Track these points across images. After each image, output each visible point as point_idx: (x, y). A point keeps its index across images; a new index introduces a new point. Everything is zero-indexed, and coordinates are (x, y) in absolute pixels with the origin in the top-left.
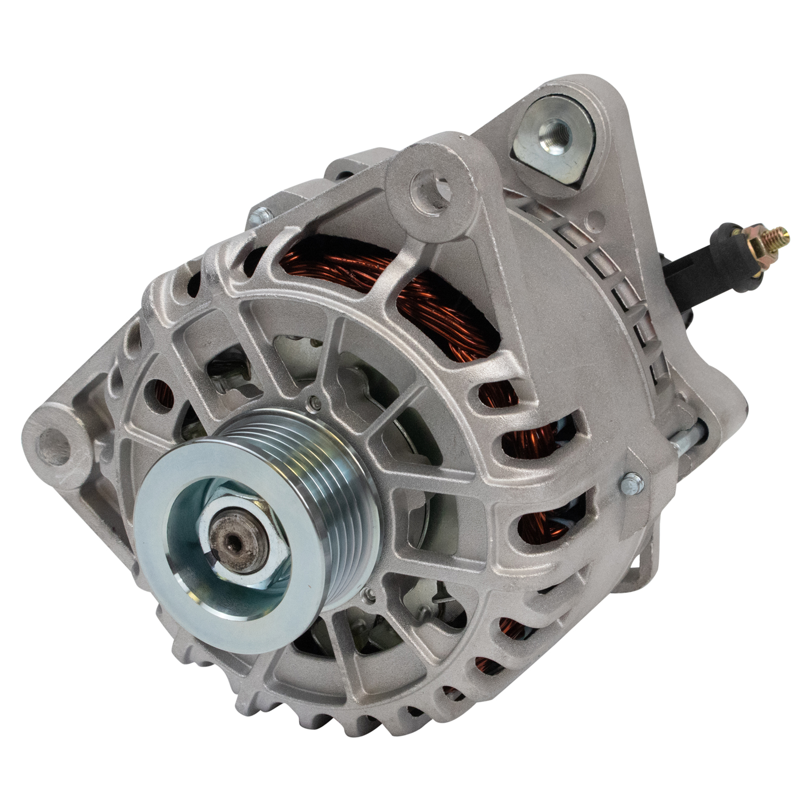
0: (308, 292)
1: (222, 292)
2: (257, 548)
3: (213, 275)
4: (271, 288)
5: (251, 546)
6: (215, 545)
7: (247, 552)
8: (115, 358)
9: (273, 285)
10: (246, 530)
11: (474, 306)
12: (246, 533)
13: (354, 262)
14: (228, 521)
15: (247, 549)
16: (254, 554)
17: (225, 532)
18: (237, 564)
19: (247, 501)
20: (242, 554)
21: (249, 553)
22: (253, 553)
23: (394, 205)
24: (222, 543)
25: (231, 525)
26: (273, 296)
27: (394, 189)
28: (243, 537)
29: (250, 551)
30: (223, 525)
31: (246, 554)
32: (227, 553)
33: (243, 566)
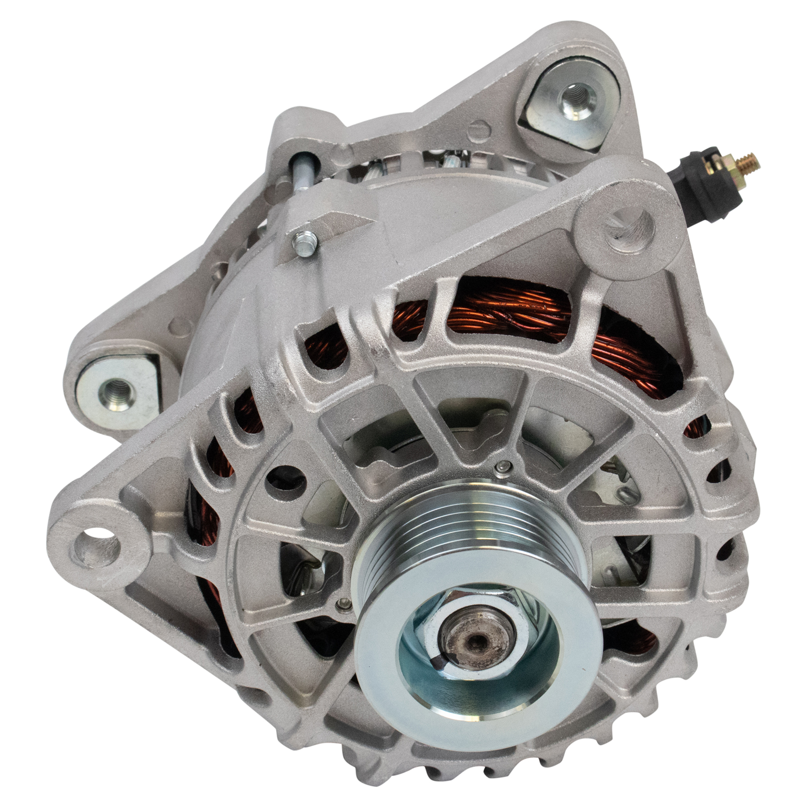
0: (499, 354)
1: (394, 367)
2: (507, 642)
3: (381, 350)
4: (452, 354)
5: (500, 642)
6: (452, 649)
7: (494, 649)
8: (189, 440)
9: (453, 351)
10: (494, 627)
11: (644, 332)
12: (493, 630)
13: (516, 305)
14: (471, 622)
15: (494, 645)
16: (504, 648)
17: (467, 634)
18: (480, 663)
19: (494, 597)
20: (487, 652)
21: (497, 649)
22: (501, 648)
23: (584, 247)
24: (462, 646)
25: (474, 625)
26: (462, 365)
27: (586, 231)
28: (490, 634)
29: (499, 647)
30: (465, 627)
31: (493, 650)
32: (468, 654)
33: (488, 663)
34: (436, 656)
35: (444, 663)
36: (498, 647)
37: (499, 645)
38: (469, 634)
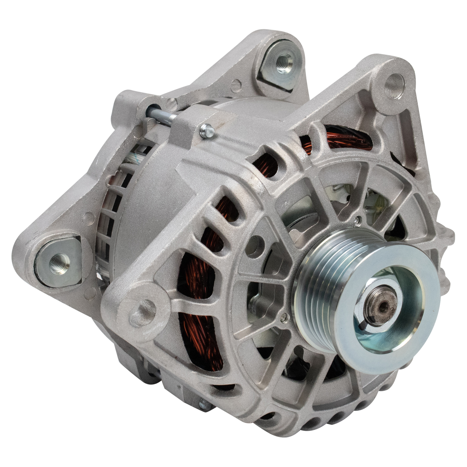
5: (393, 305)
6: (373, 313)
12: (391, 298)
20: (387, 312)
21: (392, 309)
24: (377, 311)
25: (383, 296)
28: (389, 301)
31: (390, 310)
32: (379, 315)
33: (388, 319)
34: (363, 321)
35: (366, 325)
36: (392, 308)
37: (393, 307)
38: (380, 302)
